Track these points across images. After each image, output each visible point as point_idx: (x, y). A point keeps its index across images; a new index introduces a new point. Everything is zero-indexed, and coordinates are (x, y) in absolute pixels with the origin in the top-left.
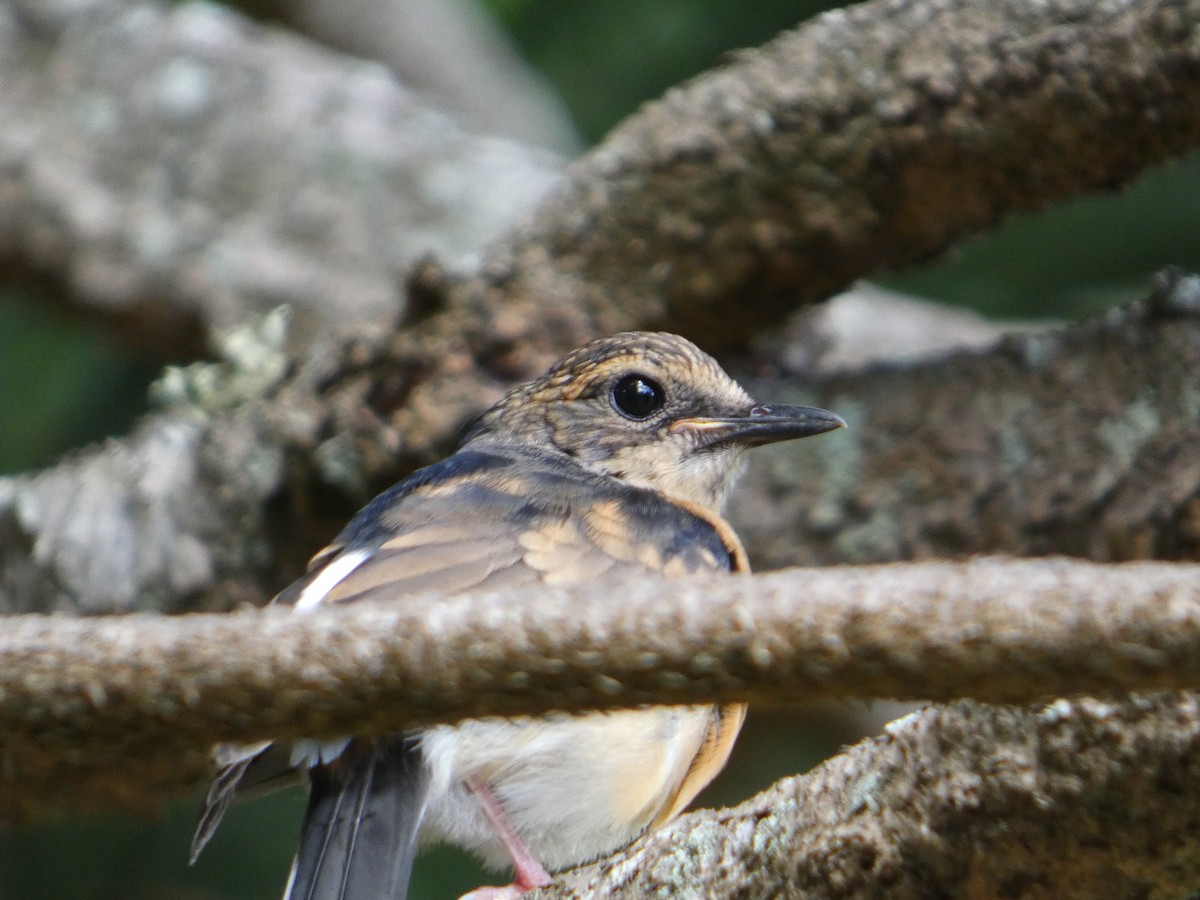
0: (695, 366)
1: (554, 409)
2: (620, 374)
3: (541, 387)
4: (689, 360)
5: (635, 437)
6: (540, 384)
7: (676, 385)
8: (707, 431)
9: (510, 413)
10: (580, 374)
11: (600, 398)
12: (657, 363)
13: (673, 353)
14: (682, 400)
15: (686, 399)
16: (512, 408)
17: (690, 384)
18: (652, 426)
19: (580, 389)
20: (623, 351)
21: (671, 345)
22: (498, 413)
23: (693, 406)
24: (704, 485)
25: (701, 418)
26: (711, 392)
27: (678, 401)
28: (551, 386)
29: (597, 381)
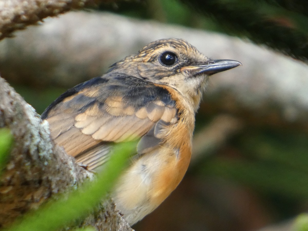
0: (188, 48)
1: (140, 65)
2: (162, 52)
3: (136, 57)
4: (186, 47)
5: (169, 73)
6: (136, 56)
7: (182, 55)
8: (193, 70)
9: (125, 64)
10: (148, 53)
11: (156, 61)
12: (175, 47)
13: (180, 45)
14: (184, 59)
15: (186, 59)
16: (126, 62)
17: (186, 54)
18: (174, 68)
19: (149, 58)
20: (163, 44)
21: (179, 42)
22: (122, 63)
23: (188, 61)
24: (194, 89)
25: (191, 66)
26: (194, 57)
27: (183, 60)
28: (139, 57)
29: (155, 56)
